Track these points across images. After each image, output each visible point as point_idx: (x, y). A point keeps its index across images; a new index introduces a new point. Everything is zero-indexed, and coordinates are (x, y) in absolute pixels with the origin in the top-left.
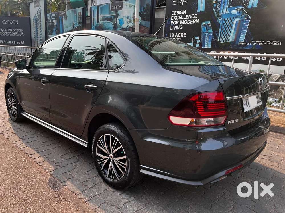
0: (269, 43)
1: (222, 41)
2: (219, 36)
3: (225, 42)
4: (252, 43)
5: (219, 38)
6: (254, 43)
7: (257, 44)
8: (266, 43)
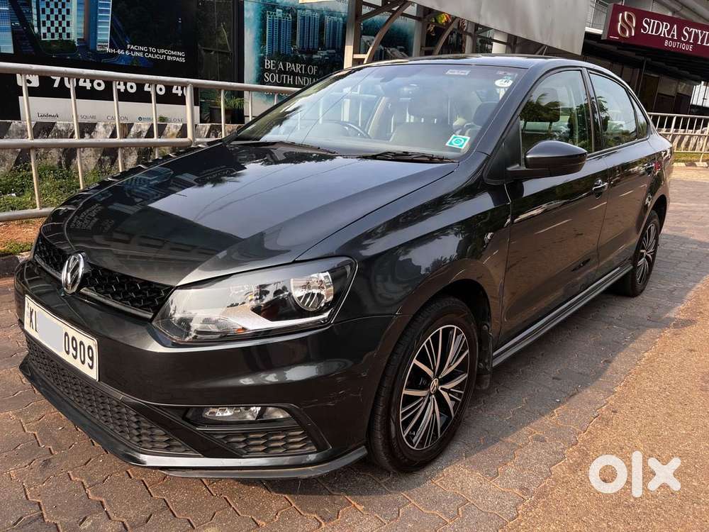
0: (164, 54)
1: (49, 35)
2: (35, 17)
3: (57, 38)
4: (130, 50)
5: (35, 23)
6: (134, 51)
7: (141, 55)
8: (157, 53)
